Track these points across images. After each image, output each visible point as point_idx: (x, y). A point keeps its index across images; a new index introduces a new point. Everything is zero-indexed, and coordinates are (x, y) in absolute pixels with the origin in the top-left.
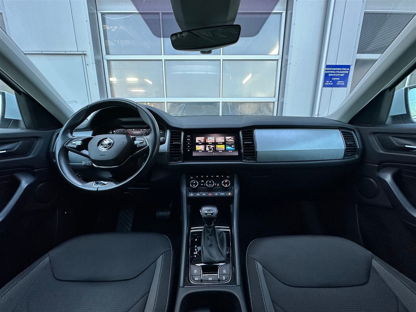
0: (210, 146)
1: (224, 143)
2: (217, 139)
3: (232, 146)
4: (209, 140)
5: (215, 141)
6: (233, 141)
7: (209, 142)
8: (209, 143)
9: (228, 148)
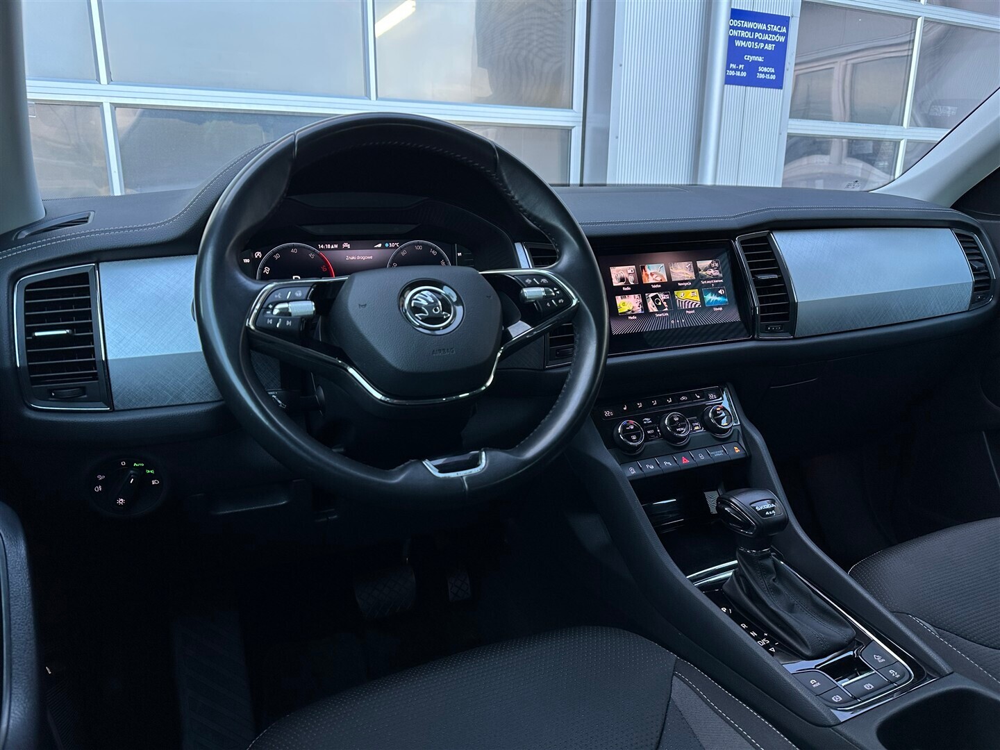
0: (657, 296)
1: (697, 283)
2: (672, 270)
3: (720, 292)
4: (650, 276)
5: (669, 277)
6: (717, 273)
7: (651, 280)
8: (654, 286)
9: (710, 298)
